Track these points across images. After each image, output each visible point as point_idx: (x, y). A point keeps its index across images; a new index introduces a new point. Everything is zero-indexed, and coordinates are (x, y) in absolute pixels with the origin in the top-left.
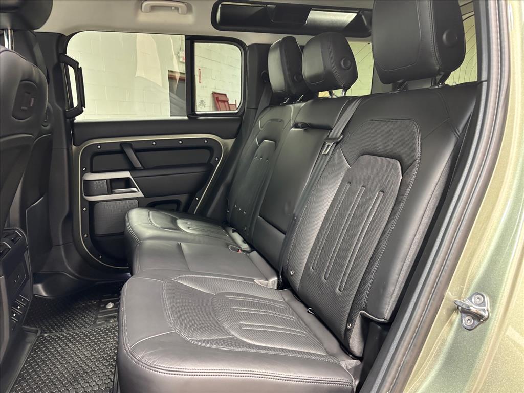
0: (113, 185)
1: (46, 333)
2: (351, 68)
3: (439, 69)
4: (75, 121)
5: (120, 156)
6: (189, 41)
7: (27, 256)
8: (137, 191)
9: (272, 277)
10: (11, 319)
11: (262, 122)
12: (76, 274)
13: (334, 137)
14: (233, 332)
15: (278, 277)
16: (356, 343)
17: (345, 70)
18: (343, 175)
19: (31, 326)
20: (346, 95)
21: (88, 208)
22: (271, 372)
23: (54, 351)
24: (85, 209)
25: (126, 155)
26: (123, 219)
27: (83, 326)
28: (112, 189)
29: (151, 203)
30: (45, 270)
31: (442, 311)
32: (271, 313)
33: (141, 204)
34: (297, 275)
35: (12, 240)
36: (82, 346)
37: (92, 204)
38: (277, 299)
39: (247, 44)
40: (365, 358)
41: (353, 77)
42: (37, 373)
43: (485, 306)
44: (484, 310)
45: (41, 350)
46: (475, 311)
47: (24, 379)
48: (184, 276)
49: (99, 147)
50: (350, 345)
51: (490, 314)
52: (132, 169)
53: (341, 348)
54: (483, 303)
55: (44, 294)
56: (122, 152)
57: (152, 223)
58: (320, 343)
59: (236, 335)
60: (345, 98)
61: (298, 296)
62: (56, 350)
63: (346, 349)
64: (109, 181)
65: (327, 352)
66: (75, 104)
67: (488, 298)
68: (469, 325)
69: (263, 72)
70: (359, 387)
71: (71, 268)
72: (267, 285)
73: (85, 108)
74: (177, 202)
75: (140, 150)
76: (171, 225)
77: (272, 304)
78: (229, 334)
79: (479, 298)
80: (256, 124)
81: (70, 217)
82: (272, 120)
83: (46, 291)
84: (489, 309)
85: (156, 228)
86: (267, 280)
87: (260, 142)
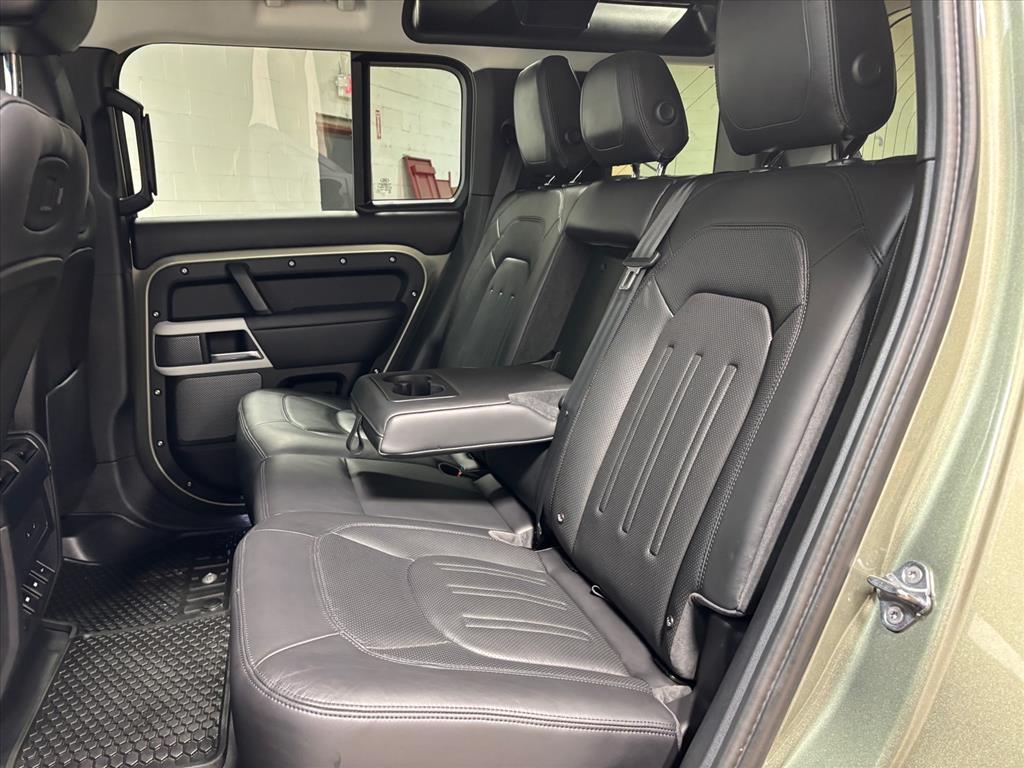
0: (212, 345)
1: (87, 632)
2: (677, 119)
3: (845, 131)
4: (138, 220)
5: (225, 288)
6: (360, 63)
7: (49, 485)
8: (259, 356)
9: (523, 524)
10: (21, 608)
11: (503, 221)
12: (143, 518)
13: (642, 256)
14: (449, 635)
15: (535, 525)
16: (682, 655)
17: (664, 124)
18: (660, 331)
19: (57, 620)
20: (666, 173)
21: (163, 389)
22: (522, 710)
23: (104, 668)
24: (158, 392)
25: (237, 284)
26: (232, 414)
27: (158, 618)
28: (211, 351)
29: (287, 379)
30: (82, 510)
31: (845, 598)
32: (521, 595)
33: (268, 382)
34: (570, 523)
35: (21, 457)
36: (158, 657)
37: (173, 381)
38: (533, 569)
39: (474, 68)
40: (699, 683)
41: (677, 138)
42: (71, 710)
43: (925, 587)
44: (923, 596)
45: (78, 665)
46: (907, 598)
47: (47, 721)
48: (355, 525)
49: (184, 271)
50: (672, 658)
51: (935, 603)
52: (248, 313)
53: (655, 663)
54: (922, 582)
55: (81, 556)
56: (229, 280)
57: (290, 421)
58: (614, 653)
59: (456, 640)
60: (664, 179)
61: (572, 562)
62: (108, 665)
63: (663, 665)
64: (204, 337)
65: (628, 670)
66: (137, 187)
67: (932, 573)
68: (895, 622)
69: (504, 123)
70: (689, 737)
71: (132, 504)
72: (513, 540)
73: (156, 194)
74: (338, 378)
75: (264, 276)
76: (326, 425)
77: (524, 578)
78: (442, 637)
79: (915, 573)
80: (491, 227)
81: (129, 408)
82: (522, 219)
83: (85, 551)
84: (934, 594)
85: (297, 430)
86: (513, 530)
87: (499, 262)
